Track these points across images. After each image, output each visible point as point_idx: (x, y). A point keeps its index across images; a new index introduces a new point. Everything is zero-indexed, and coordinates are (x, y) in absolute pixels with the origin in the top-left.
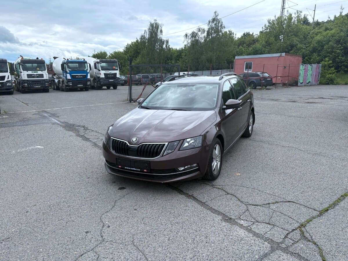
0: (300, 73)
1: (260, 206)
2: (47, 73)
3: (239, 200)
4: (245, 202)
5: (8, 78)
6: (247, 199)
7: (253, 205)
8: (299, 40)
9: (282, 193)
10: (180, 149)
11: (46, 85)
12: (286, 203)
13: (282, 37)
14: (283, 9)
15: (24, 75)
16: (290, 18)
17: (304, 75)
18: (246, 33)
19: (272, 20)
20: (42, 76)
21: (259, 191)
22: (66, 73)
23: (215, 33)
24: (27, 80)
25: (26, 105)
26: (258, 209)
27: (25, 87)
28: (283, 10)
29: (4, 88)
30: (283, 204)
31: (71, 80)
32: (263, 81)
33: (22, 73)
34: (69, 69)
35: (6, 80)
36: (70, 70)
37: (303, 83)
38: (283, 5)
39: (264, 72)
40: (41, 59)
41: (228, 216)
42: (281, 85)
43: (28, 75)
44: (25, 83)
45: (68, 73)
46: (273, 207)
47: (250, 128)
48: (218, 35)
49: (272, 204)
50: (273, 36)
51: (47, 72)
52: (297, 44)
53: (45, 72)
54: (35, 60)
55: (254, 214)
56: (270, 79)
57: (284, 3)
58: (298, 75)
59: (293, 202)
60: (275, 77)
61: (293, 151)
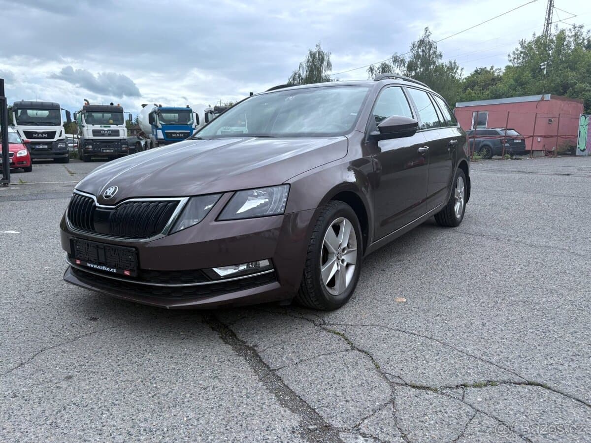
0: (580, 132)
1: (436, 390)
2: (125, 129)
3: (377, 367)
4: (394, 377)
5: (60, 136)
6: (401, 366)
7: (414, 387)
8: (580, 76)
9: (511, 357)
10: (220, 218)
11: (123, 149)
12: (519, 388)
13: (544, 65)
14: (548, 24)
15: (88, 131)
16: (561, 37)
17: (588, 136)
18: (479, 69)
19: (527, 43)
20: (116, 133)
21: (445, 345)
22: (157, 128)
23: (422, 65)
24: (92, 140)
25: (70, 175)
26: (426, 402)
27: (89, 152)
28: (547, 26)
29: (54, 151)
30: (508, 390)
31: (164, 141)
32: (507, 145)
33: (84, 128)
34: (160, 122)
35: (57, 138)
36: (163, 123)
37: (586, 151)
38: (549, 16)
39: (508, 128)
40: (117, 105)
41: (321, 417)
42: (543, 153)
43: (94, 131)
44: (89, 144)
45: (160, 129)
46: (476, 397)
47: (457, 207)
48: (427, 69)
49: (474, 386)
50: (529, 69)
51: (126, 127)
52: (575, 84)
53: (121, 127)
54: (108, 106)
55: (407, 416)
56: (520, 141)
57: (549, 14)
58: (576, 135)
59: (541, 386)
60: (531, 136)
61: (557, 254)
